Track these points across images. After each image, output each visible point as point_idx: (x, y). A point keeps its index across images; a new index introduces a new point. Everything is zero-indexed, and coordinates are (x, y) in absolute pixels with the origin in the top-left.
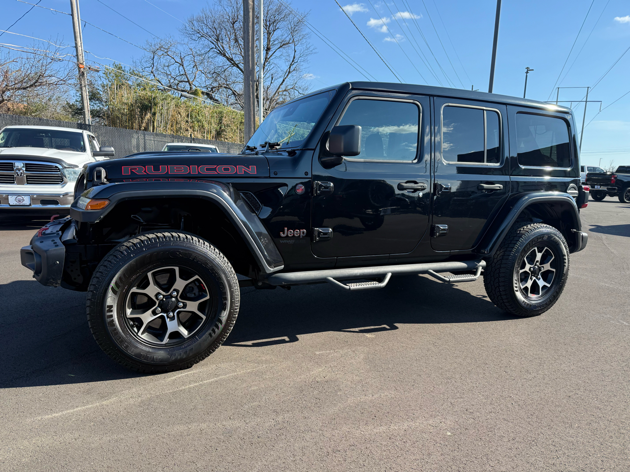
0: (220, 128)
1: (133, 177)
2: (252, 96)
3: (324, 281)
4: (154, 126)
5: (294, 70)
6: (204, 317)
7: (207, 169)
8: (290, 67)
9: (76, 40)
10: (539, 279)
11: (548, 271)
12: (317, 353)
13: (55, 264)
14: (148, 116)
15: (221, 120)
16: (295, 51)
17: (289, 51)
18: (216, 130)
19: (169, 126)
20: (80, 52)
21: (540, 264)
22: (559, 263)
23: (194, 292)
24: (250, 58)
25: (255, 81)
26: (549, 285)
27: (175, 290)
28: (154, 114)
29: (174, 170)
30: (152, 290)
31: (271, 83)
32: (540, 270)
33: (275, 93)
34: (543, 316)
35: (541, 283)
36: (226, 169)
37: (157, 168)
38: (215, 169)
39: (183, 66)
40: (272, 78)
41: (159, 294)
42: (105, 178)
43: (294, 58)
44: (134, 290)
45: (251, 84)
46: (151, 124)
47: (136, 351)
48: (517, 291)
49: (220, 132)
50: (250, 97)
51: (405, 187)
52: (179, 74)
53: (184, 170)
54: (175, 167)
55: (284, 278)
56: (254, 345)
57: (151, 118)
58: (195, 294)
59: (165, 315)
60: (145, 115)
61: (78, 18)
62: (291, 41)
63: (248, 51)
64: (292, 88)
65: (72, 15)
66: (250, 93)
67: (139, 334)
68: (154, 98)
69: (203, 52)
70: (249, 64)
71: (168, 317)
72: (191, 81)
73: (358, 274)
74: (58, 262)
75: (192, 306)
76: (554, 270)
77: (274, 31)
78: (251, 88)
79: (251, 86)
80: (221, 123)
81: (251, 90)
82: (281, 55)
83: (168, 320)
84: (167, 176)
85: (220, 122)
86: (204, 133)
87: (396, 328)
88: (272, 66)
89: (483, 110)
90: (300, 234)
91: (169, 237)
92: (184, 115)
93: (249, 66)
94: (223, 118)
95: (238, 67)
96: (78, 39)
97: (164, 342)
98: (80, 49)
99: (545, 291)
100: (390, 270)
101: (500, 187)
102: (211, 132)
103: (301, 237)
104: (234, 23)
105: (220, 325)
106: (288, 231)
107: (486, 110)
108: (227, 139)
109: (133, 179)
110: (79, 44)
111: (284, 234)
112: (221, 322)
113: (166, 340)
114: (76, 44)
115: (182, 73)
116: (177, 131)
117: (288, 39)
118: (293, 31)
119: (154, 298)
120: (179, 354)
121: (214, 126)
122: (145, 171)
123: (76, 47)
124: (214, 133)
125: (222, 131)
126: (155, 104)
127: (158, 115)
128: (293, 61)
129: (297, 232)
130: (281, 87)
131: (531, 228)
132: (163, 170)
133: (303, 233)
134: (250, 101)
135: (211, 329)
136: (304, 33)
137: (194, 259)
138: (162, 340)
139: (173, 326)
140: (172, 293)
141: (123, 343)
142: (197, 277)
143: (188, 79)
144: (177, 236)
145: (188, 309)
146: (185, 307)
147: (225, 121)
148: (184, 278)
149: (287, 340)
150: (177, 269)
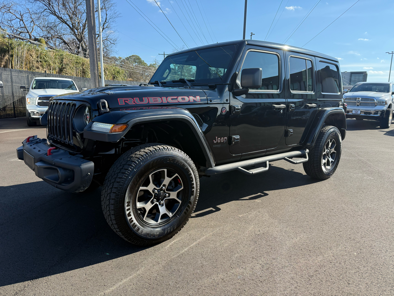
0: (62, 66)
4: (12, 65)
5: (107, 27)
6: (180, 202)
8: (104, 26)
10: (330, 158)
11: (334, 153)
12: (240, 216)
13: (87, 175)
14: (7, 57)
15: (62, 60)
16: (107, 15)
18: (59, 68)
19: (24, 65)
21: (330, 149)
22: (338, 147)
23: (172, 185)
24: (92, 18)
25: (96, 34)
26: (333, 161)
28: (12, 56)
29: (153, 101)
30: (151, 187)
32: (330, 152)
34: (332, 178)
35: (331, 160)
36: (183, 99)
37: (141, 100)
39: (23, 21)
41: (155, 188)
42: (108, 107)
43: (106, 19)
44: (141, 188)
45: (94, 36)
46: (9, 63)
47: (144, 232)
48: (322, 165)
49: (61, 69)
50: (93, 45)
52: (20, 27)
54: (153, 98)
55: (216, 170)
56: (197, 216)
57: (9, 59)
58: (172, 186)
59: (158, 203)
60: (4, 56)
62: (103, 8)
63: (90, 13)
64: (106, 40)
66: (93, 42)
67: (144, 219)
68: (11, 44)
69: (38, 11)
70: (92, 22)
71: (160, 204)
72: (30, 32)
73: (253, 164)
74: (89, 174)
75: (173, 195)
76: (336, 152)
78: (94, 39)
79: (93, 37)
80: (62, 63)
81: (94, 40)
83: (160, 207)
84: (149, 105)
86: (50, 69)
87: (267, 194)
90: (224, 140)
91: (162, 149)
92: (35, 56)
93: (92, 24)
94: (64, 60)
95: (66, 23)
99: (332, 164)
100: (267, 159)
101: (315, 105)
102: (55, 68)
103: (224, 142)
105: (190, 205)
106: (217, 139)
107: (307, 60)
108: (67, 74)
111: (215, 141)
112: (190, 203)
113: (160, 221)
115: (22, 26)
116: (30, 69)
119: (152, 193)
121: (57, 65)
122: (134, 102)
124: (57, 69)
125: (63, 68)
126: (12, 49)
127: (14, 56)
128: (105, 21)
129: (222, 139)
131: (327, 128)
132: (146, 101)
135: (186, 209)
136: (112, 3)
137: (177, 163)
138: (157, 221)
139: (163, 210)
140: (162, 187)
141: (136, 228)
142: (177, 175)
143: (27, 31)
144: (167, 148)
145: (171, 197)
146: (169, 196)
147: (65, 61)
148: (169, 176)
149: (214, 210)
150: (166, 170)
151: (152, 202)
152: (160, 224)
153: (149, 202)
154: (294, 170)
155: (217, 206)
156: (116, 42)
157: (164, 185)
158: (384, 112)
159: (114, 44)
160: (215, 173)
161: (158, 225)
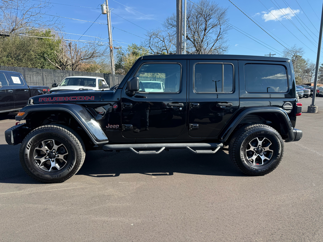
1: (43, 102)
3: (128, 149)
5: (220, 38)
7: (72, 98)
8: (217, 38)
9: (109, 36)
10: (261, 155)
11: (268, 151)
16: (220, 29)
17: (217, 29)
20: (111, 41)
21: (262, 147)
22: (275, 147)
26: (269, 159)
27: (54, 149)
29: (59, 99)
30: (44, 149)
31: (207, 46)
32: (262, 150)
33: (209, 51)
35: (263, 158)
36: (80, 98)
37: (52, 99)
38: (75, 98)
39: (164, 42)
40: (208, 44)
42: (33, 103)
43: (220, 32)
44: (37, 148)
47: (38, 173)
48: (243, 159)
51: (170, 105)
52: (162, 46)
53: (62, 99)
54: (59, 98)
55: (109, 147)
56: (98, 176)
61: (110, 26)
62: (218, 24)
64: (219, 48)
65: (108, 25)
67: (39, 166)
69: (173, 34)
70: (179, 40)
71: (51, 160)
72: (168, 49)
74: (9, 136)
75: (61, 157)
76: (272, 151)
77: (209, 20)
82: (213, 31)
83: (51, 162)
84: (56, 102)
88: (208, 38)
89: (222, 64)
95: (190, 40)
96: (110, 35)
97: (50, 171)
98: (111, 39)
99: (266, 162)
100: (164, 146)
101: (231, 104)
103: (116, 128)
104: (188, 18)
106: (109, 125)
107: (224, 64)
109: (43, 103)
110: (110, 37)
111: (108, 127)
114: (109, 37)
117: (216, 23)
118: (219, 19)
119: (45, 152)
120: (55, 176)
122: (48, 100)
123: (109, 39)
128: (219, 34)
129: (114, 126)
130: (212, 48)
132: (55, 99)
133: (117, 126)
136: (225, 19)
139: (54, 164)
141: (33, 170)
142: (62, 144)
143: (166, 48)
146: (58, 157)
149: (114, 175)
151: (46, 158)
153: (43, 158)
156: (227, 49)
159: (225, 51)
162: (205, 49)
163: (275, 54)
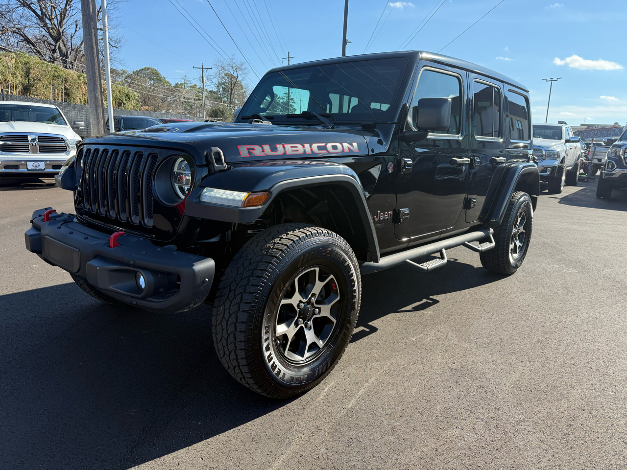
0: (28, 82)
2: (95, 47)
3: (403, 264)
6: (335, 321)
10: (517, 241)
11: (522, 233)
13: (204, 281)
15: (28, 72)
18: (23, 85)
21: (519, 227)
22: (528, 223)
24: (90, 0)
25: (98, 29)
26: (521, 245)
29: (291, 150)
32: (518, 232)
35: (518, 244)
36: (334, 148)
37: (274, 149)
38: (325, 148)
41: (300, 301)
44: (283, 302)
45: (93, 32)
48: (509, 253)
49: (28, 86)
50: (93, 48)
55: (376, 265)
59: (303, 326)
66: (92, 43)
70: (90, 8)
71: (306, 327)
74: (207, 280)
75: (325, 311)
76: (524, 231)
78: (93, 37)
79: (93, 34)
80: (28, 76)
81: (94, 39)
83: (306, 332)
84: (285, 158)
85: (27, 74)
87: (437, 301)
90: (388, 216)
91: (315, 233)
93: (90, 11)
94: (31, 71)
97: (305, 358)
99: (519, 250)
100: (443, 245)
101: (504, 160)
102: (16, 86)
103: (389, 220)
105: (349, 327)
106: (380, 214)
108: (37, 95)
111: (378, 217)
112: (350, 322)
113: (307, 354)
119: (296, 308)
121: (20, 80)
122: (263, 152)
124: (20, 88)
125: (30, 86)
129: (386, 215)
131: (517, 196)
132: (281, 149)
133: (390, 215)
134: (93, 52)
135: (343, 333)
137: (335, 256)
138: (302, 356)
139: (310, 336)
140: (310, 298)
141: (277, 369)
142: (332, 276)
144: (321, 231)
145: (322, 315)
146: (319, 313)
147: (33, 73)
148: (322, 279)
149: (368, 330)
150: (317, 269)
151: (297, 324)
152: (307, 360)
153: (293, 325)
154: (457, 260)
155: (369, 323)
156: (119, 45)
157: (313, 295)
158: (555, 170)
159: (117, 48)
160: (375, 271)
161: (305, 361)
162: (72, 37)
163: (211, 69)
